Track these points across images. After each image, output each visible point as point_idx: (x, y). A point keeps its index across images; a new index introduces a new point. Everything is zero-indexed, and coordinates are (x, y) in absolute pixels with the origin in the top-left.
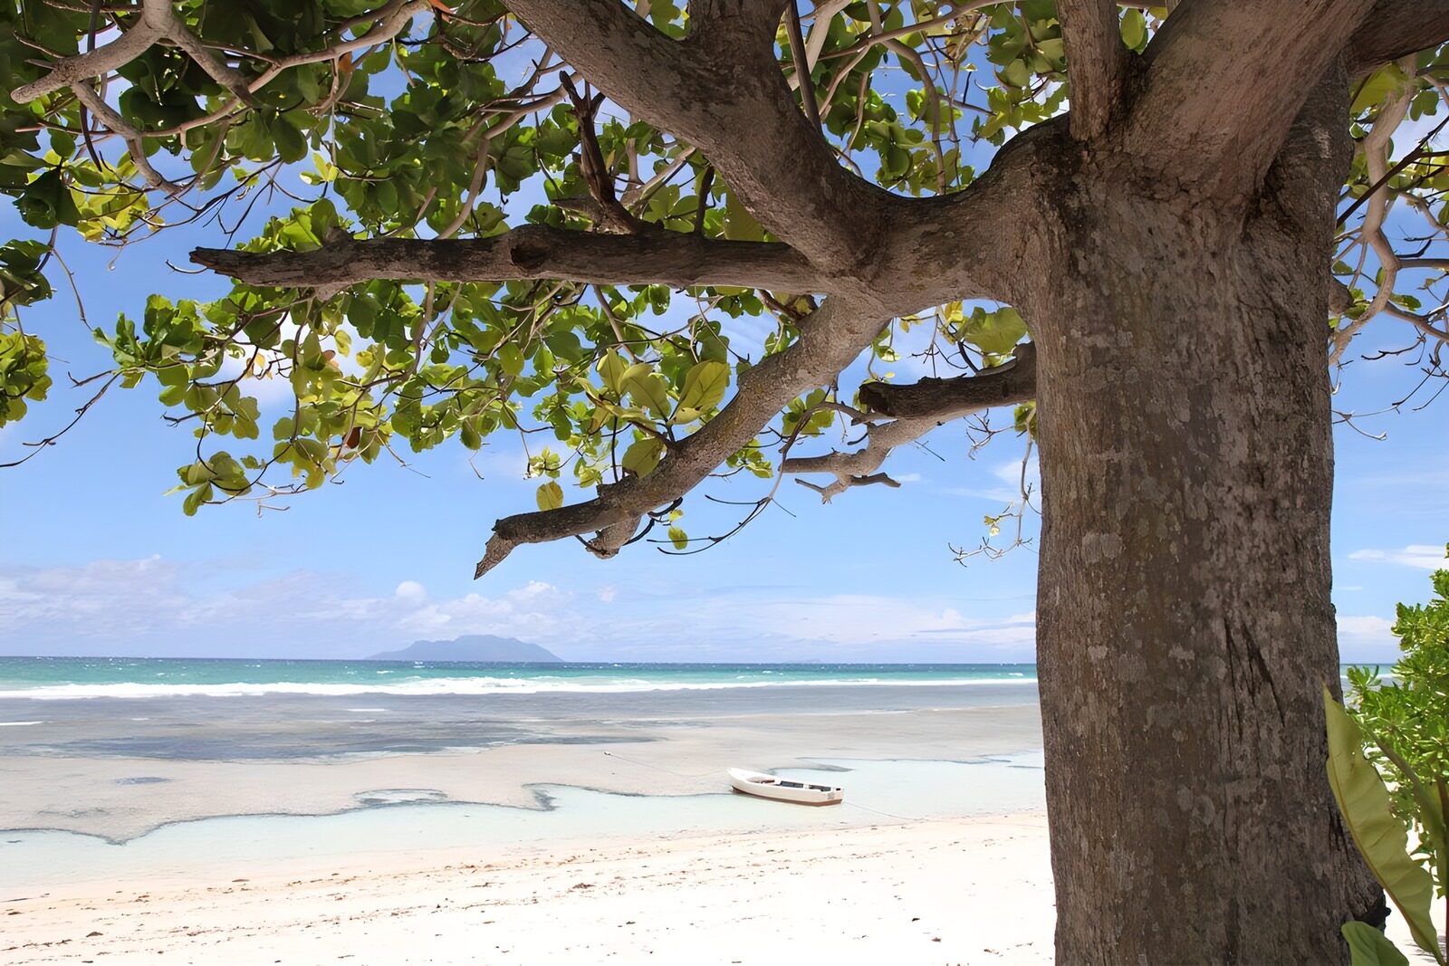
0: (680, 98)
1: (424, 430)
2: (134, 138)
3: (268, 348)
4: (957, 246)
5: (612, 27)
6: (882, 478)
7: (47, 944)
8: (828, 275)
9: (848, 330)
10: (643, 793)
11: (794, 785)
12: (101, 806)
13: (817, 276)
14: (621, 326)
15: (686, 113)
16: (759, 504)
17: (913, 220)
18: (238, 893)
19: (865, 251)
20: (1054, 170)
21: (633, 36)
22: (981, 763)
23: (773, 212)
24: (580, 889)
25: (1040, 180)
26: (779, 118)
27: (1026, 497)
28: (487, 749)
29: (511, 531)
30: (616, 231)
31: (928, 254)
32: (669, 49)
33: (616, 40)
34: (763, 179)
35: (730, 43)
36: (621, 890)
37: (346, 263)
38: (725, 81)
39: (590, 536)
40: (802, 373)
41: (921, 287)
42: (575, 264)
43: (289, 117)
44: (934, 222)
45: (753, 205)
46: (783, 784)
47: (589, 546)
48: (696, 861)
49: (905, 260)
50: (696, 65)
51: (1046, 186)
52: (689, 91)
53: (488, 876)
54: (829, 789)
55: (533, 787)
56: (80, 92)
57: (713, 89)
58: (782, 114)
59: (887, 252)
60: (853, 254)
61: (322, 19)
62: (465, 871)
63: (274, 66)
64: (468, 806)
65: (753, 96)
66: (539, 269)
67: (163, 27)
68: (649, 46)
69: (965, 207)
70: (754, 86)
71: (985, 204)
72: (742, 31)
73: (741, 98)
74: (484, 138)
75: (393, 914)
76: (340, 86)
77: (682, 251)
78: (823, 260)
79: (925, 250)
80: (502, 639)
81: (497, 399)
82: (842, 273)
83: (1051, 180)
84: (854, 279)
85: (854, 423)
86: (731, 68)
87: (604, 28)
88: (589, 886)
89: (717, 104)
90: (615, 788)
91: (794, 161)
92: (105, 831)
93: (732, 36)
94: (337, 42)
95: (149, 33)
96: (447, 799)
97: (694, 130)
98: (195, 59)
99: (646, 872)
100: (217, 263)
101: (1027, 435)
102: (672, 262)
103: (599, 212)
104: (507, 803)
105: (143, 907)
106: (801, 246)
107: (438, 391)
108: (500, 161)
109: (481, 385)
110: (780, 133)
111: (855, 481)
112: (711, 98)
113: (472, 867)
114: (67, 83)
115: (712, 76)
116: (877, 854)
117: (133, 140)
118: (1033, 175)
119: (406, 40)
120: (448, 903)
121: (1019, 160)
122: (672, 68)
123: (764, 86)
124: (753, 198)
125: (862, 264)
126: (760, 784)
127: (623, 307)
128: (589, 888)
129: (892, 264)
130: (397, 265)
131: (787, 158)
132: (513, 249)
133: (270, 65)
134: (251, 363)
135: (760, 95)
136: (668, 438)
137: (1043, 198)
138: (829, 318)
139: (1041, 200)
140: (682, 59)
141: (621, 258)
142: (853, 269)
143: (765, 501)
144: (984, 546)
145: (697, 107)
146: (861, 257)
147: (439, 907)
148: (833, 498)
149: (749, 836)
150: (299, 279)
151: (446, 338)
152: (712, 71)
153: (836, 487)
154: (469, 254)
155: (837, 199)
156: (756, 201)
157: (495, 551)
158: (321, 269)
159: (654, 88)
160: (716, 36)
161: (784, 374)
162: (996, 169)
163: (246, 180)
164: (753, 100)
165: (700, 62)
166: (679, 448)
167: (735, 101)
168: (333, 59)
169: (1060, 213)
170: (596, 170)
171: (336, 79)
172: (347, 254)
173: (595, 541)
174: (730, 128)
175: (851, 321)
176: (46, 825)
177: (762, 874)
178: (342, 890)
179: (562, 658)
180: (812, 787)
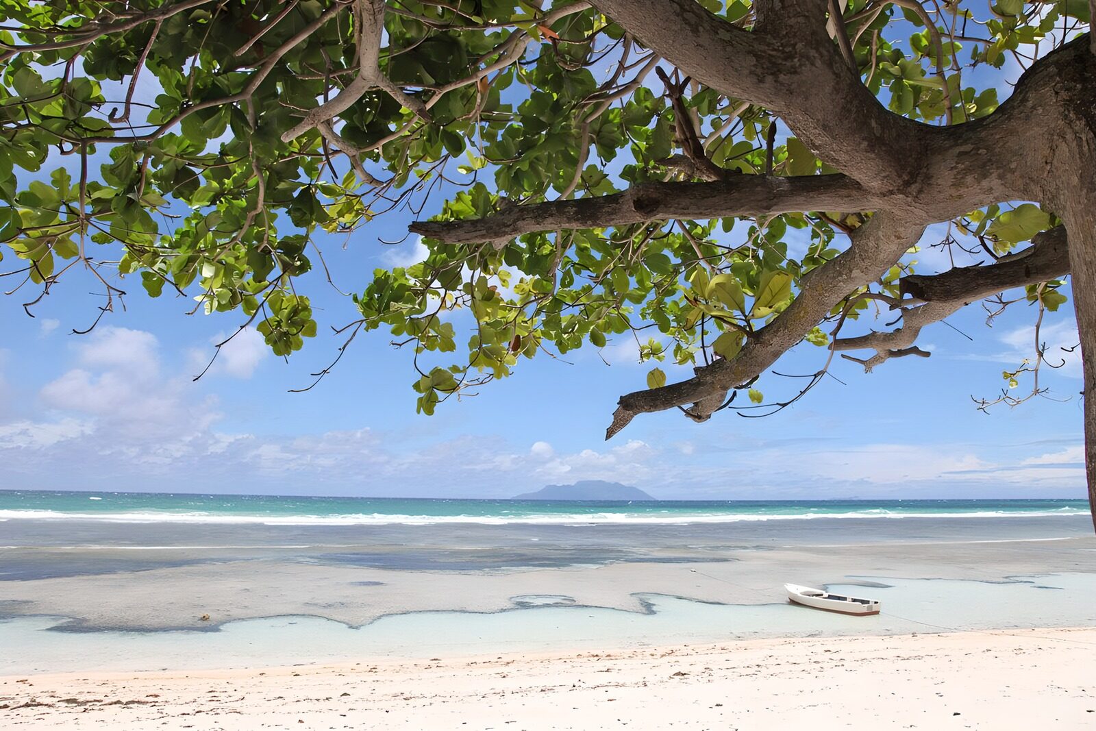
0: (756, 74)
1: (565, 336)
2: (354, 154)
3: (454, 289)
4: (990, 160)
5: (701, 29)
6: (915, 350)
7: (318, 700)
8: (879, 195)
9: (895, 236)
10: (726, 602)
11: (839, 598)
12: (344, 601)
13: (869, 197)
14: (699, 245)
15: (762, 85)
16: (816, 376)
17: (947, 144)
18: (434, 669)
19: (909, 173)
20: (1078, 85)
21: (718, 33)
22: (1007, 583)
23: (834, 151)
24: (679, 677)
25: (1065, 97)
26: (835, 79)
27: (1041, 355)
28: (603, 566)
29: (631, 404)
30: (705, 178)
31: (964, 170)
32: (745, 39)
33: (704, 39)
34: (825, 127)
35: (791, 26)
36: (710, 678)
37: (514, 222)
38: (789, 57)
39: (688, 406)
40: (856, 273)
41: (960, 197)
42: (681, 206)
43: (449, 129)
44: (967, 144)
45: (817, 148)
46: (830, 597)
47: (688, 413)
48: (768, 658)
49: (944, 175)
50: (766, 48)
51: (1071, 100)
52: (763, 68)
53: (608, 664)
54: (868, 602)
55: (640, 596)
56: (322, 129)
57: (781, 64)
58: (837, 75)
59: (928, 172)
60: (900, 176)
61: (465, 57)
62: (591, 659)
63: (437, 93)
64: (590, 609)
65: (813, 64)
66: (655, 212)
67: (372, 78)
68: (729, 39)
69: (994, 127)
70: (814, 57)
71: (1013, 123)
72: (799, 16)
73: (803, 68)
74: (585, 123)
75: (542, 690)
76: (482, 99)
77: (759, 188)
78: (875, 184)
79: (961, 166)
80: (609, 483)
81: (613, 308)
82: (891, 192)
83: (1075, 95)
84: (901, 196)
85: (891, 308)
86: (794, 46)
87: (695, 31)
88: (685, 674)
89: (784, 75)
90: (700, 598)
91: (849, 111)
92: (346, 619)
93: (793, 21)
94: (477, 70)
95: (364, 83)
96: (576, 603)
97: (768, 97)
98: (392, 95)
99: (729, 665)
100: (427, 231)
101: (1039, 303)
102: (752, 198)
103: (691, 166)
104: (620, 607)
105: (373, 676)
106: (856, 175)
107: (570, 306)
108: (598, 136)
109: (600, 298)
110: (836, 90)
111: (893, 354)
112: (780, 71)
113: (597, 656)
114: (315, 125)
115: (779, 54)
116: (919, 657)
117: (354, 156)
118: (1057, 93)
119: (523, 61)
120: (581, 683)
121: (1042, 82)
122: (749, 52)
123: (822, 55)
124: (818, 142)
125: (907, 184)
126: (811, 597)
127: (699, 230)
128: (685, 676)
129: (933, 181)
130: (550, 220)
131: (843, 108)
132: (634, 201)
133: (435, 92)
134: (443, 300)
135: (818, 63)
136: (748, 329)
137: (1069, 111)
138: (878, 228)
139: (1066, 113)
140: (755, 46)
141: (714, 198)
142: (901, 188)
143: (821, 373)
144: (1003, 395)
145: (769, 79)
146: (906, 179)
147: (574, 686)
148: (874, 368)
149: (810, 639)
150: (483, 236)
151: (571, 268)
152: (779, 51)
153: (877, 359)
154: (603, 207)
155: (885, 135)
156: (820, 145)
157: (620, 419)
158: (497, 228)
159: (736, 70)
160: (780, 23)
161: (840, 274)
162: (1020, 93)
163: (423, 176)
164: (814, 68)
165: (769, 45)
166: (757, 337)
167: (799, 70)
168: (477, 82)
169: (1087, 121)
170: (688, 136)
171: (479, 95)
172: (514, 216)
173: (692, 409)
174: (796, 92)
175: (898, 229)
176: (311, 613)
177: (822, 670)
178: (505, 670)
179: (655, 497)
180: (854, 600)
